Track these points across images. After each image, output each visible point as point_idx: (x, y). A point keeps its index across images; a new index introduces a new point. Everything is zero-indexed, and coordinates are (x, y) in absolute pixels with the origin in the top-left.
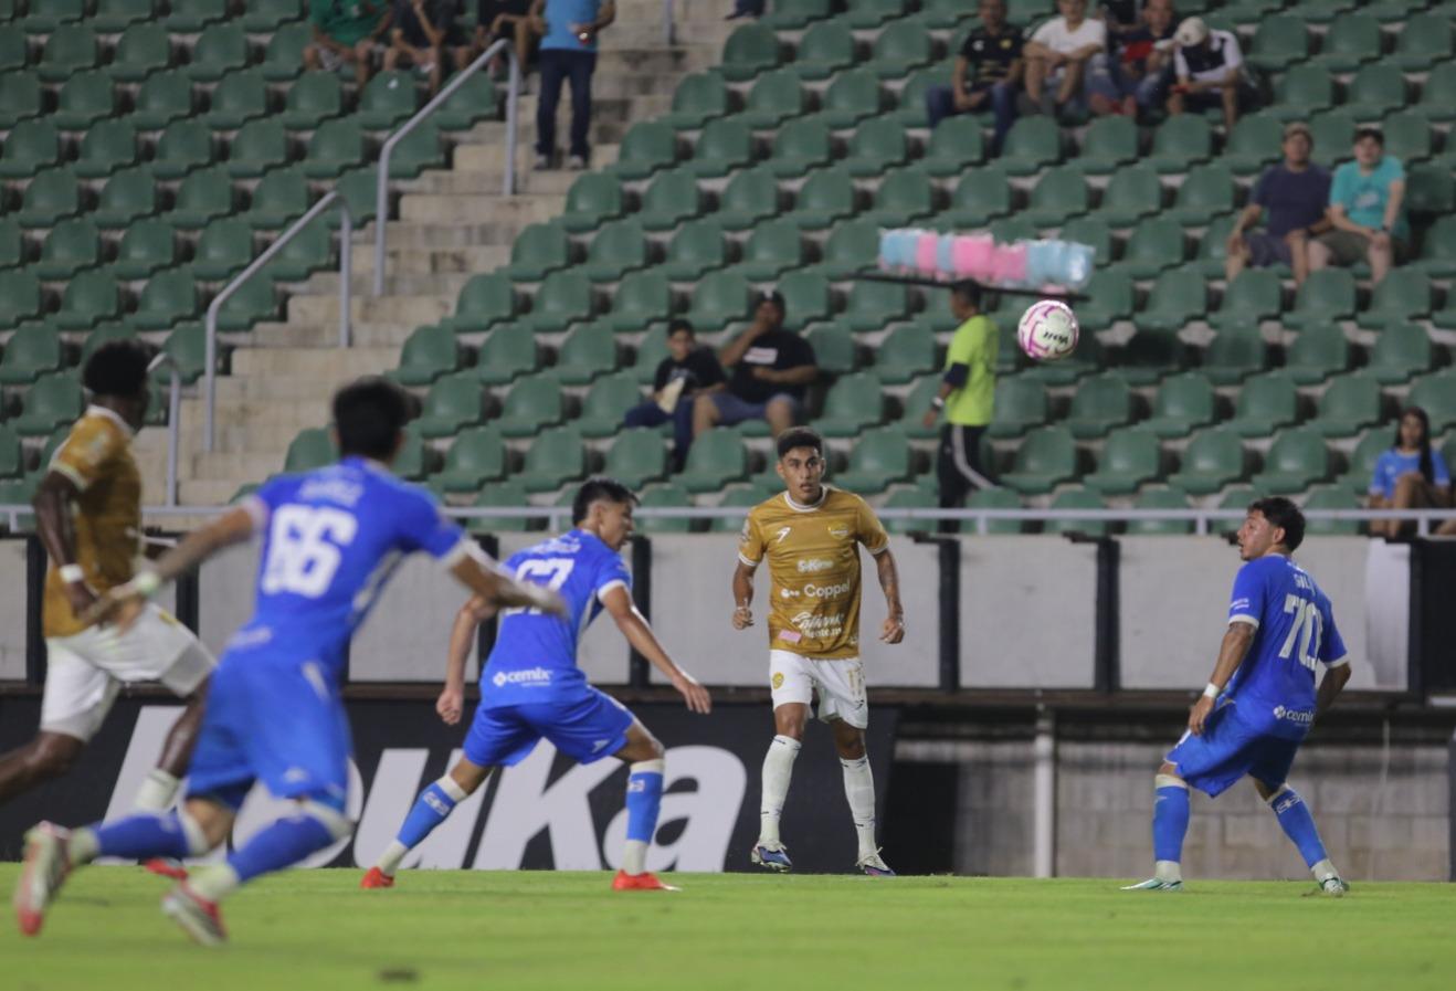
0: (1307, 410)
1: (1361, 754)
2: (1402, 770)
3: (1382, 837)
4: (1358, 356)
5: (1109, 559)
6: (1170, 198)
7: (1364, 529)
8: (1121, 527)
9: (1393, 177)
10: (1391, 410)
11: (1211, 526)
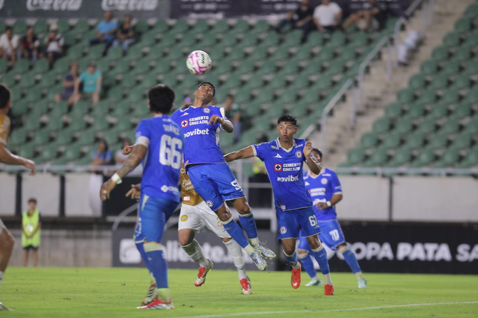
0: (74, 140)
1: (88, 233)
2: (99, 237)
3: (93, 255)
4: (88, 125)
5: (19, 180)
6: (37, 82)
7: (89, 172)
8: (22, 171)
9: (98, 76)
10: (97, 140)
11: (49, 171)
